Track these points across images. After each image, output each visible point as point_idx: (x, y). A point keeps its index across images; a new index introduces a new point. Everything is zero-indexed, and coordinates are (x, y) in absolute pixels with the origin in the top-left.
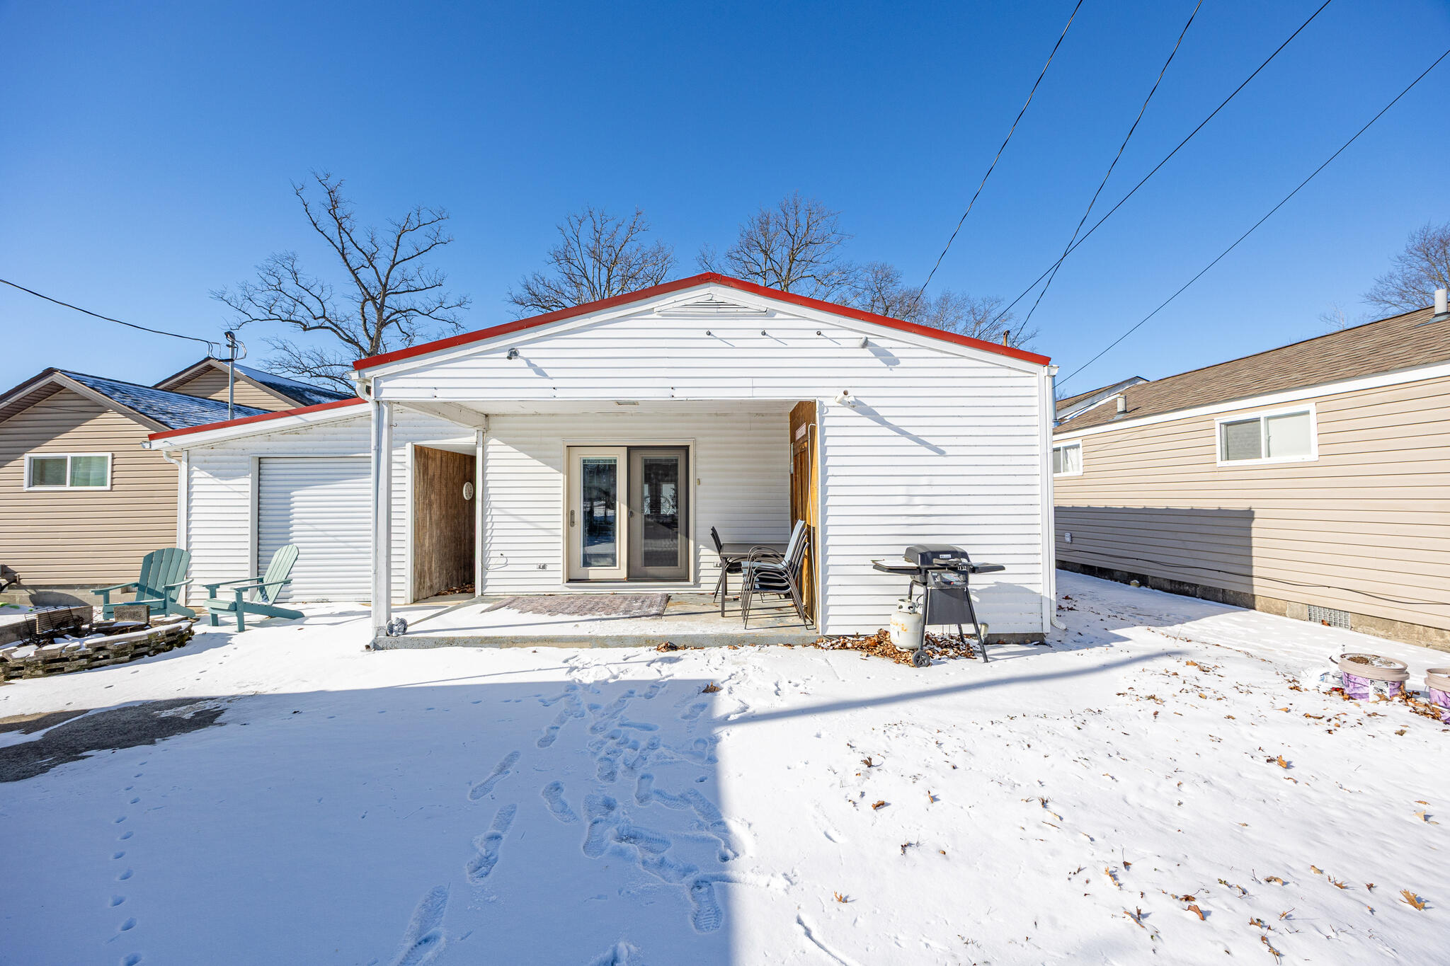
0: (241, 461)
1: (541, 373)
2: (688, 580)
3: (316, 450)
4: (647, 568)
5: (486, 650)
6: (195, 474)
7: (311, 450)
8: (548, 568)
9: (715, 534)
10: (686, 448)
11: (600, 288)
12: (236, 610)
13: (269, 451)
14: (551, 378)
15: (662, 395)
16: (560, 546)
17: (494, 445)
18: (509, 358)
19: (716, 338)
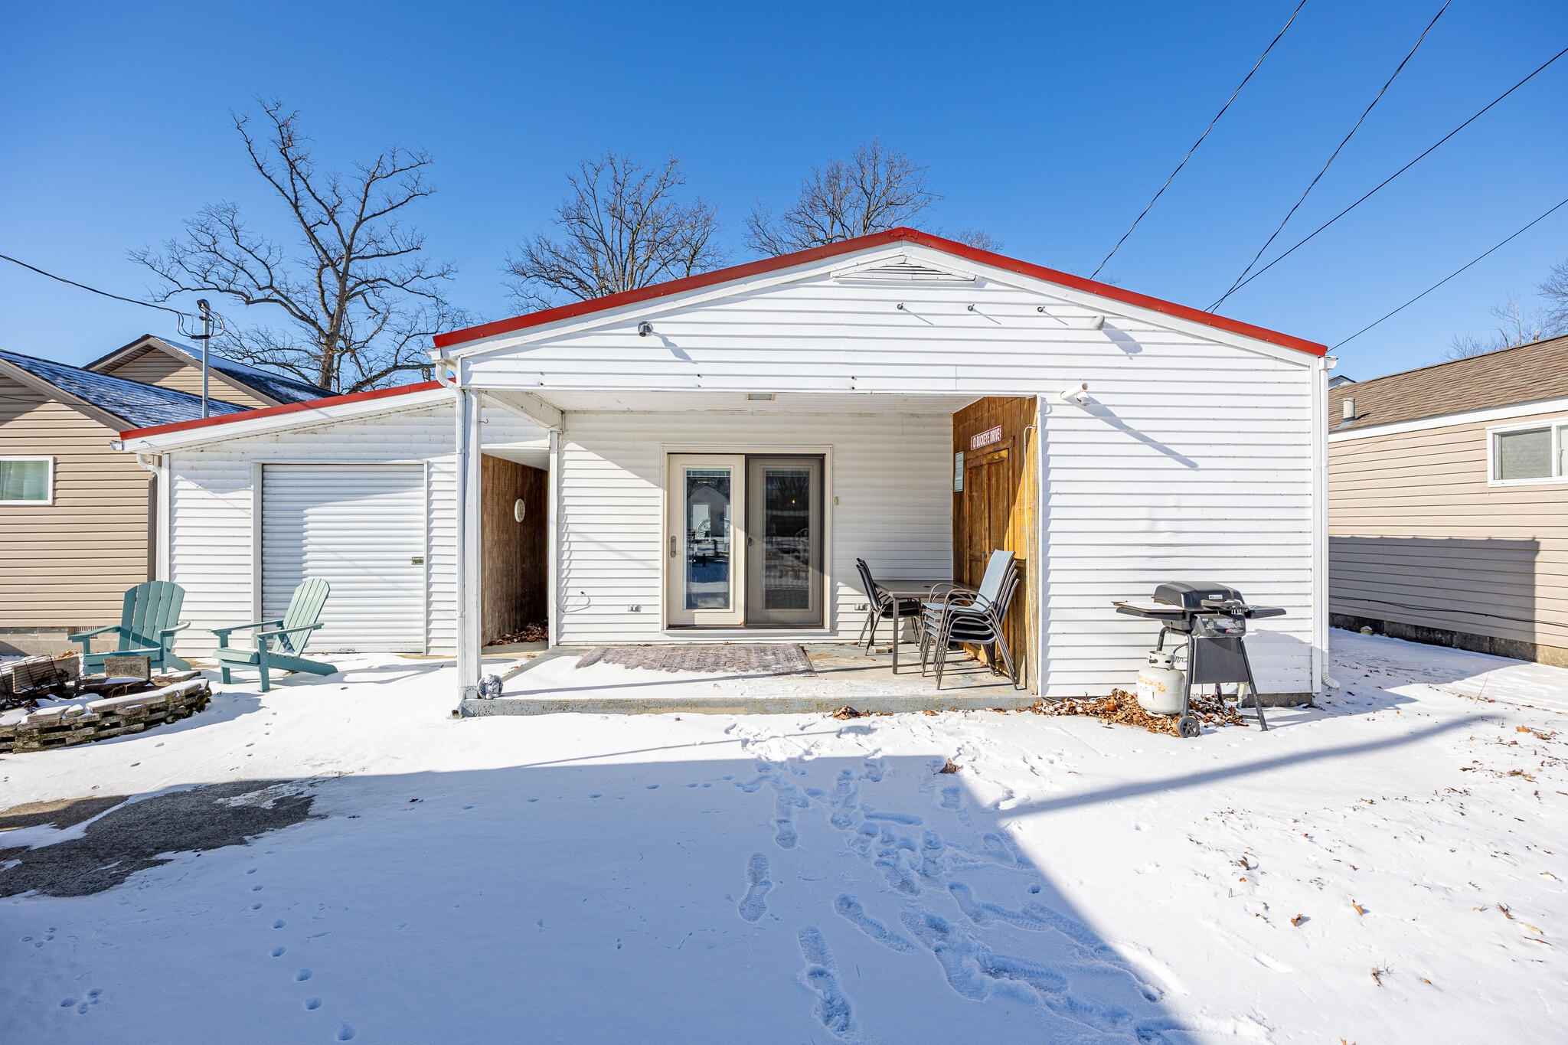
0: (240, 468)
1: (681, 354)
2: (822, 626)
3: (338, 455)
4: (770, 610)
5: (613, 717)
6: (181, 485)
7: (331, 455)
8: (643, 610)
9: (863, 567)
10: (821, 458)
12: (259, 663)
13: (278, 455)
14: (695, 362)
15: (840, 386)
16: (659, 583)
17: (573, 452)
18: (643, 334)
19: (910, 313)
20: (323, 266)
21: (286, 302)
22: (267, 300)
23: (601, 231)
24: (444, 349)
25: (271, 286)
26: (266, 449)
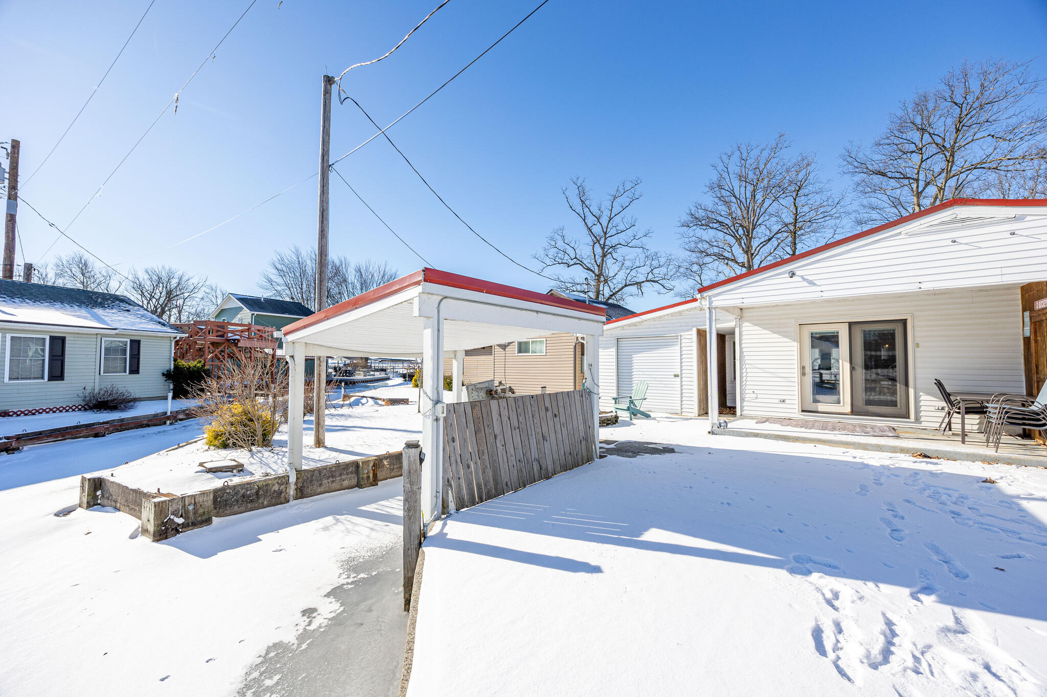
0: (610, 341)
1: (812, 283)
2: (908, 417)
4: (869, 406)
7: (642, 334)
8: (787, 402)
9: (939, 384)
10: (904, 322)
11: (746, 201)
12: (629, 410)
13: (623, 335)
14: (819, 286)
15: (913, 288)
16: (796, 389)
17: (747, 327)
18: (791, 277)
19: (961, 244)
20: (595, 244)
21: (581, 263)
22: (575, 264)
23: (733, 191)
24: (702, 293)
25: (576, 258)
26: (619, 333)
